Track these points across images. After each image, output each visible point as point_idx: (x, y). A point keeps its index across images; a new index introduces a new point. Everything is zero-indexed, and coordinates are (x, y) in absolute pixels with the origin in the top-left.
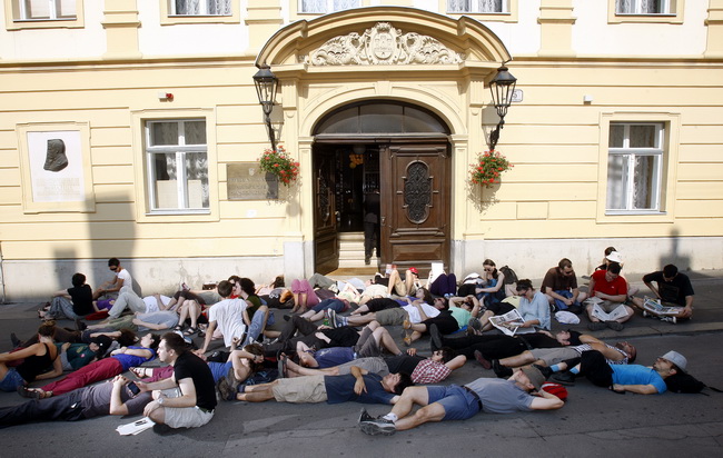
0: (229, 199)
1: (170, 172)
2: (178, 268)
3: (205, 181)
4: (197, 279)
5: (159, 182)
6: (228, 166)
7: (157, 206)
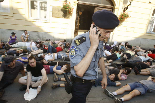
0: (52, 17)
1: (35, 7)
2: (37, 34)
3: (45, 10)
4: (42, 38)
5: (32, 10)
6: (53, 7)
7: (31, 17)
